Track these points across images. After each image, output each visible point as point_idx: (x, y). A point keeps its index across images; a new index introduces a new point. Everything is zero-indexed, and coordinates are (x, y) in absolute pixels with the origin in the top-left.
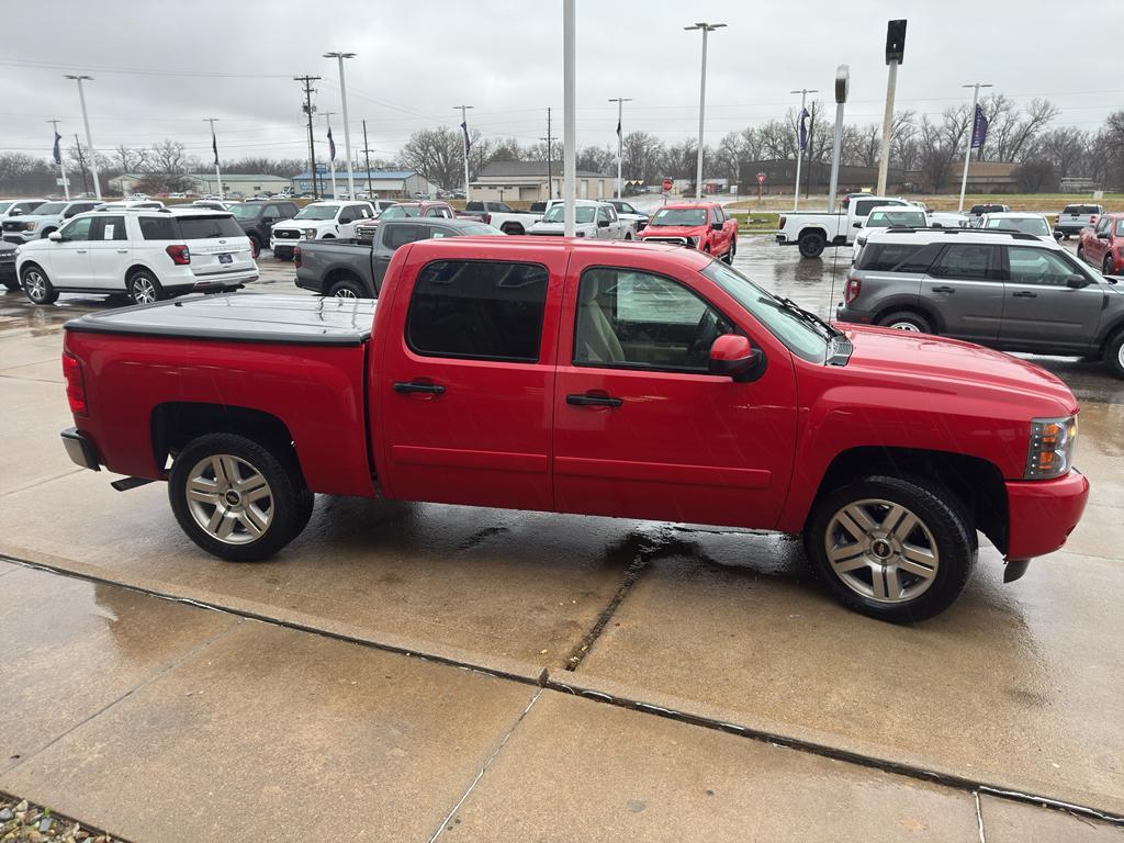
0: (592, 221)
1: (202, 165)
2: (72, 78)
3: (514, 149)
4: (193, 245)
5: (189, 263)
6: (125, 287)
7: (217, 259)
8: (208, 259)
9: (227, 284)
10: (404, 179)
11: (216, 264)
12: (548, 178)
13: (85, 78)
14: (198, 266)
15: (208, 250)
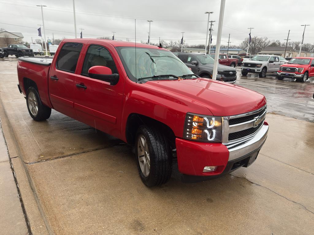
0: (267, 61)
1: (188, 46)
2: (149, 21)
3: (279, 43)
10: (239, 51)
12: (284, 52)
13: (151, 21)
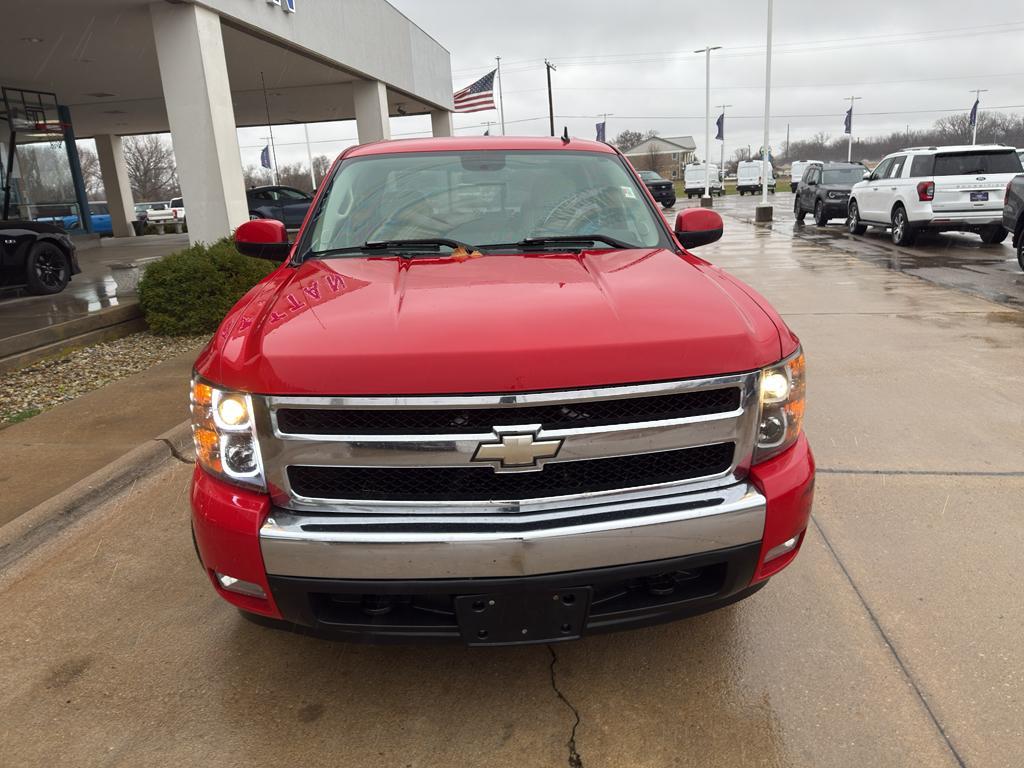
4: (939, 180)
5: (931, 200)
6: (890, 221)
7: (968, 197)
8: (955, 196)
9: (971, 223)
11: (966, 200)
14: (943, 203)
15: (958, 187)
